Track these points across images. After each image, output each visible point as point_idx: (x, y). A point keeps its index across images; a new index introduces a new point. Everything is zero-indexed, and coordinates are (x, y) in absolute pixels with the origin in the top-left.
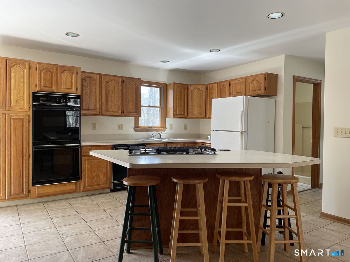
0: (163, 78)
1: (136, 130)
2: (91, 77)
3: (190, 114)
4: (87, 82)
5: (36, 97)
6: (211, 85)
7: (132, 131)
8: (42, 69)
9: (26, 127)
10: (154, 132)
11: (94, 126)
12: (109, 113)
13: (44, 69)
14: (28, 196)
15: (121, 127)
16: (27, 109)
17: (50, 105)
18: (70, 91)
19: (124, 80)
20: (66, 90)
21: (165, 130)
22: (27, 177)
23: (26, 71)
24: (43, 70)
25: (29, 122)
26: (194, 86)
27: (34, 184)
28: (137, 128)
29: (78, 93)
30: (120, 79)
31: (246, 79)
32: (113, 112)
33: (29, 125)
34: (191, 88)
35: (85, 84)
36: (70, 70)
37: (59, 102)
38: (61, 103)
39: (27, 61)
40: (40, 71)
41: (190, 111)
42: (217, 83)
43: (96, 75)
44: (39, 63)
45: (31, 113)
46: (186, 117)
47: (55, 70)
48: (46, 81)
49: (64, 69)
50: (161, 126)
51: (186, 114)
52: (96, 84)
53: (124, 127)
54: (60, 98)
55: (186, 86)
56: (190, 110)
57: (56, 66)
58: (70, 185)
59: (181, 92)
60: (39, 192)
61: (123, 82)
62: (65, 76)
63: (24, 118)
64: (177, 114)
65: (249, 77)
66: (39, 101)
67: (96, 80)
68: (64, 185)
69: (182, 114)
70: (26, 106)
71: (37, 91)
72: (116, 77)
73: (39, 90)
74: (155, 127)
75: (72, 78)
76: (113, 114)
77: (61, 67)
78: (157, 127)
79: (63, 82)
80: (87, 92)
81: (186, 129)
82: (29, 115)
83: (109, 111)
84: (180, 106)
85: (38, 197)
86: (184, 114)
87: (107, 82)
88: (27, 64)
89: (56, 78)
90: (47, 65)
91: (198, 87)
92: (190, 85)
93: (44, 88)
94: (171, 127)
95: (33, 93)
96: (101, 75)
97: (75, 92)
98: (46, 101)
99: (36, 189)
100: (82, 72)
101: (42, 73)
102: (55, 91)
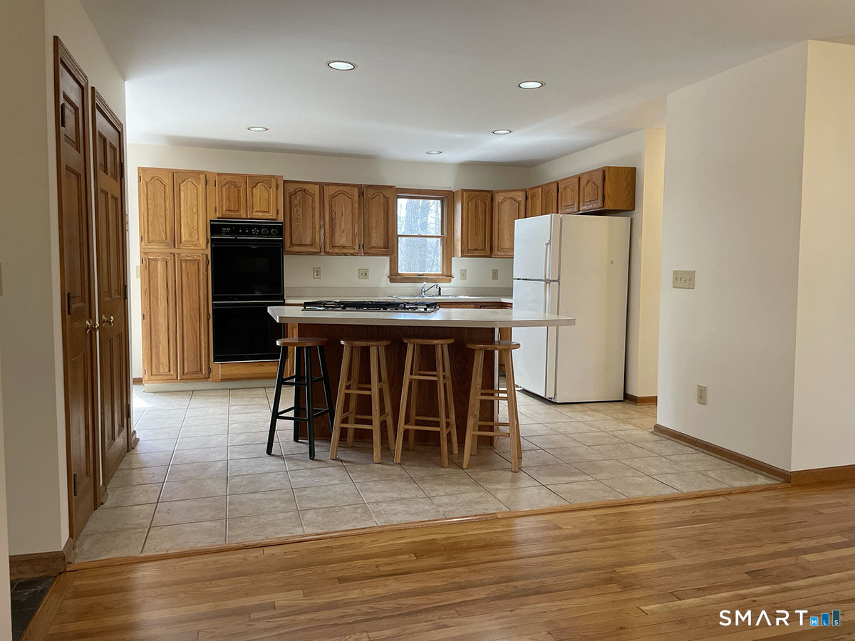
0: (446, 182)
1: (392, 280)
2: (305, 190)
3: (496, 249)
4: (298, 199)
5: (215, 228)
6: (534, 191)
7: (385, 282)
8: (224, 183)
9: (203, 274)
10: (425, 283)
11: (317, 272)
12: (337, 250)
13: (227, 183)
14: (209, 378)
15: (364, 274)
16: (204, 247)
17: (236, 239)
18: (267, 215)
19: (363, 190)
20: (260, 214)
21: (450, 281)
22: (206, 349)
23: (201, 187)
24: (225, 185)
25: (207, 265)
26: (504, 194)
27: (216, 359)
28: (395, 276)
29: (279, 218)
30: (356, 191)
31: (579, 178)
32: (344, 247)
33: (207, 270)
34: (499, 198)
35: (296, 202)
36: (266, 180)
37: (250, 234)
38: (253, 235)
39: (202, 172)
40: (220, 186)
41: (495, 243)
42: (541, 186)
43: (313, 185)
44: (219, 175)
45: (209, 252)
46: (488, 254)
47: (243, 184)
48: (230, 202)
49: (255, 180)
50: (443, 272)
51: (488, 248)
52: (313, 201)
53: (370, 275)
54: (251, 227)
55: (489, 195)
56: (496, 240)
57: (245, 177)
58: (270, 365)
59: (476, 207)
60: (223, 373)
61: (361, 194)
62: (259, 191)
63: (199, 260)
64: (468, 250)
65: (584, 174)
66: (220, 233)
67: (314, 194)
68: (261, 364)
69: (480, 248)
70: (202, 241)
71: (218, 218)
72: (348, 187)
73: (220, 216)
74: (430, 275)
75: (269, 195)
76: (344, 251)
77: (252, 177)
78: (435, 275)
79: (257, 201)
80: (299, 215)
81: (497, 279)
82: (207, 255)
83: (336, 247)
84: (476, 234)
85: (223, 380)
86: (484, 249)
87: (333, 197)
88: (202, 177)
89: (245, 196)
90: (232, 177)
91: (511, 195)
92: (497, 192)
93: (227, 212)
94: (463, 274)
95: (211, 221)
96: (322, 186)
97: (275, 218)
98: (230, 233)
99: (220, 368)
100: (285, 182)
101: (224, 190)
102: (244, 216)
